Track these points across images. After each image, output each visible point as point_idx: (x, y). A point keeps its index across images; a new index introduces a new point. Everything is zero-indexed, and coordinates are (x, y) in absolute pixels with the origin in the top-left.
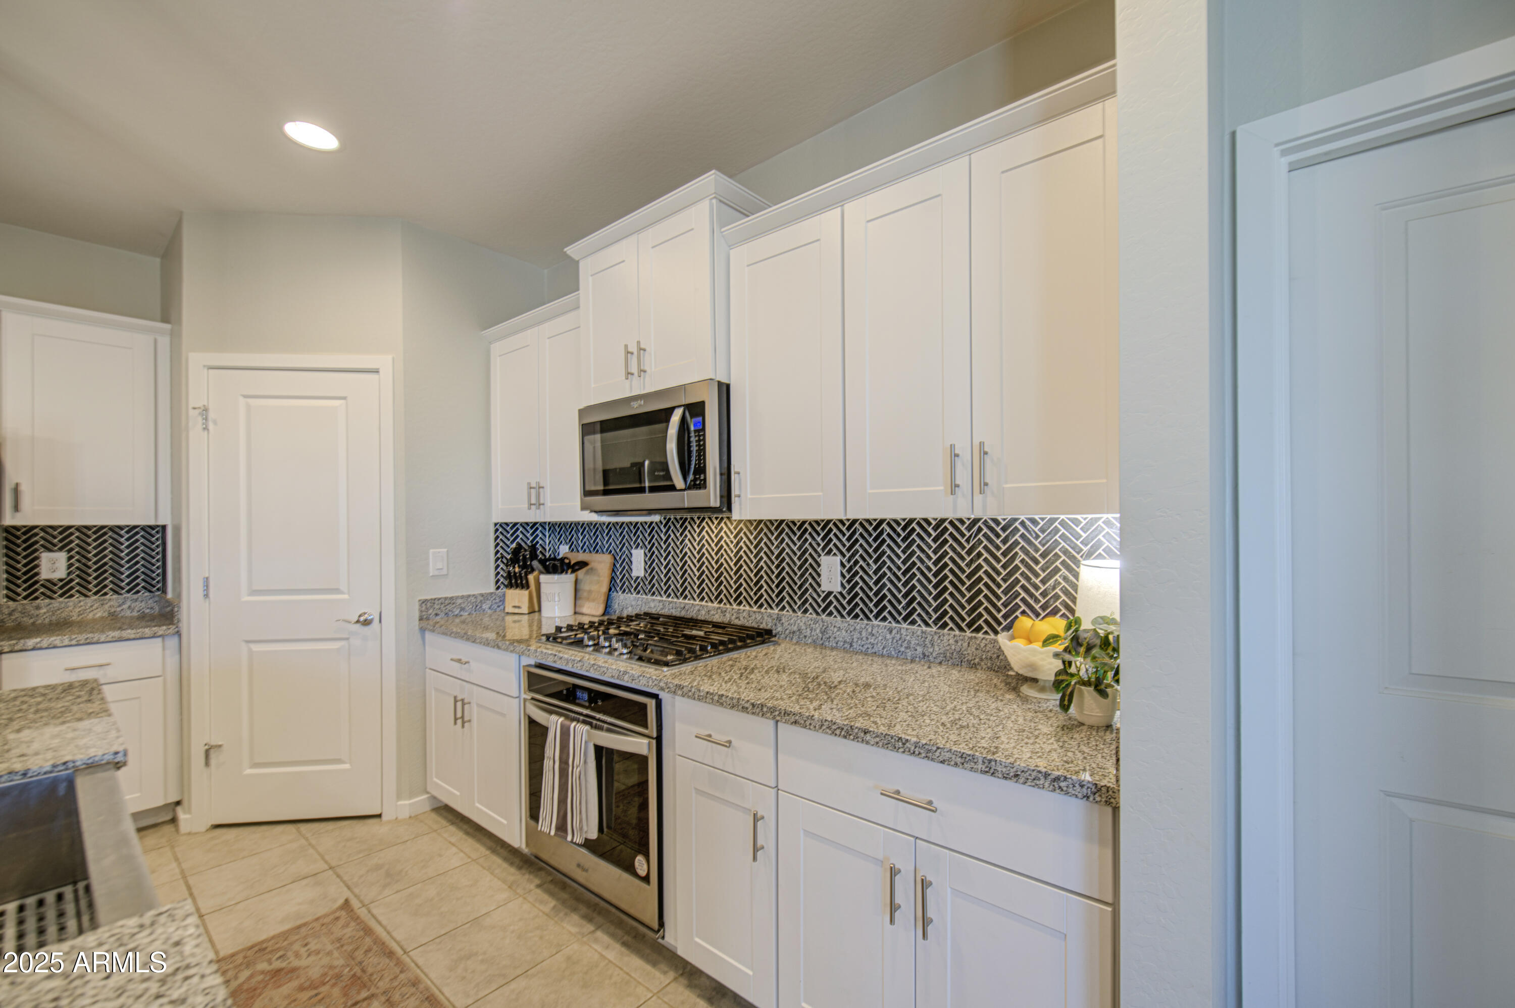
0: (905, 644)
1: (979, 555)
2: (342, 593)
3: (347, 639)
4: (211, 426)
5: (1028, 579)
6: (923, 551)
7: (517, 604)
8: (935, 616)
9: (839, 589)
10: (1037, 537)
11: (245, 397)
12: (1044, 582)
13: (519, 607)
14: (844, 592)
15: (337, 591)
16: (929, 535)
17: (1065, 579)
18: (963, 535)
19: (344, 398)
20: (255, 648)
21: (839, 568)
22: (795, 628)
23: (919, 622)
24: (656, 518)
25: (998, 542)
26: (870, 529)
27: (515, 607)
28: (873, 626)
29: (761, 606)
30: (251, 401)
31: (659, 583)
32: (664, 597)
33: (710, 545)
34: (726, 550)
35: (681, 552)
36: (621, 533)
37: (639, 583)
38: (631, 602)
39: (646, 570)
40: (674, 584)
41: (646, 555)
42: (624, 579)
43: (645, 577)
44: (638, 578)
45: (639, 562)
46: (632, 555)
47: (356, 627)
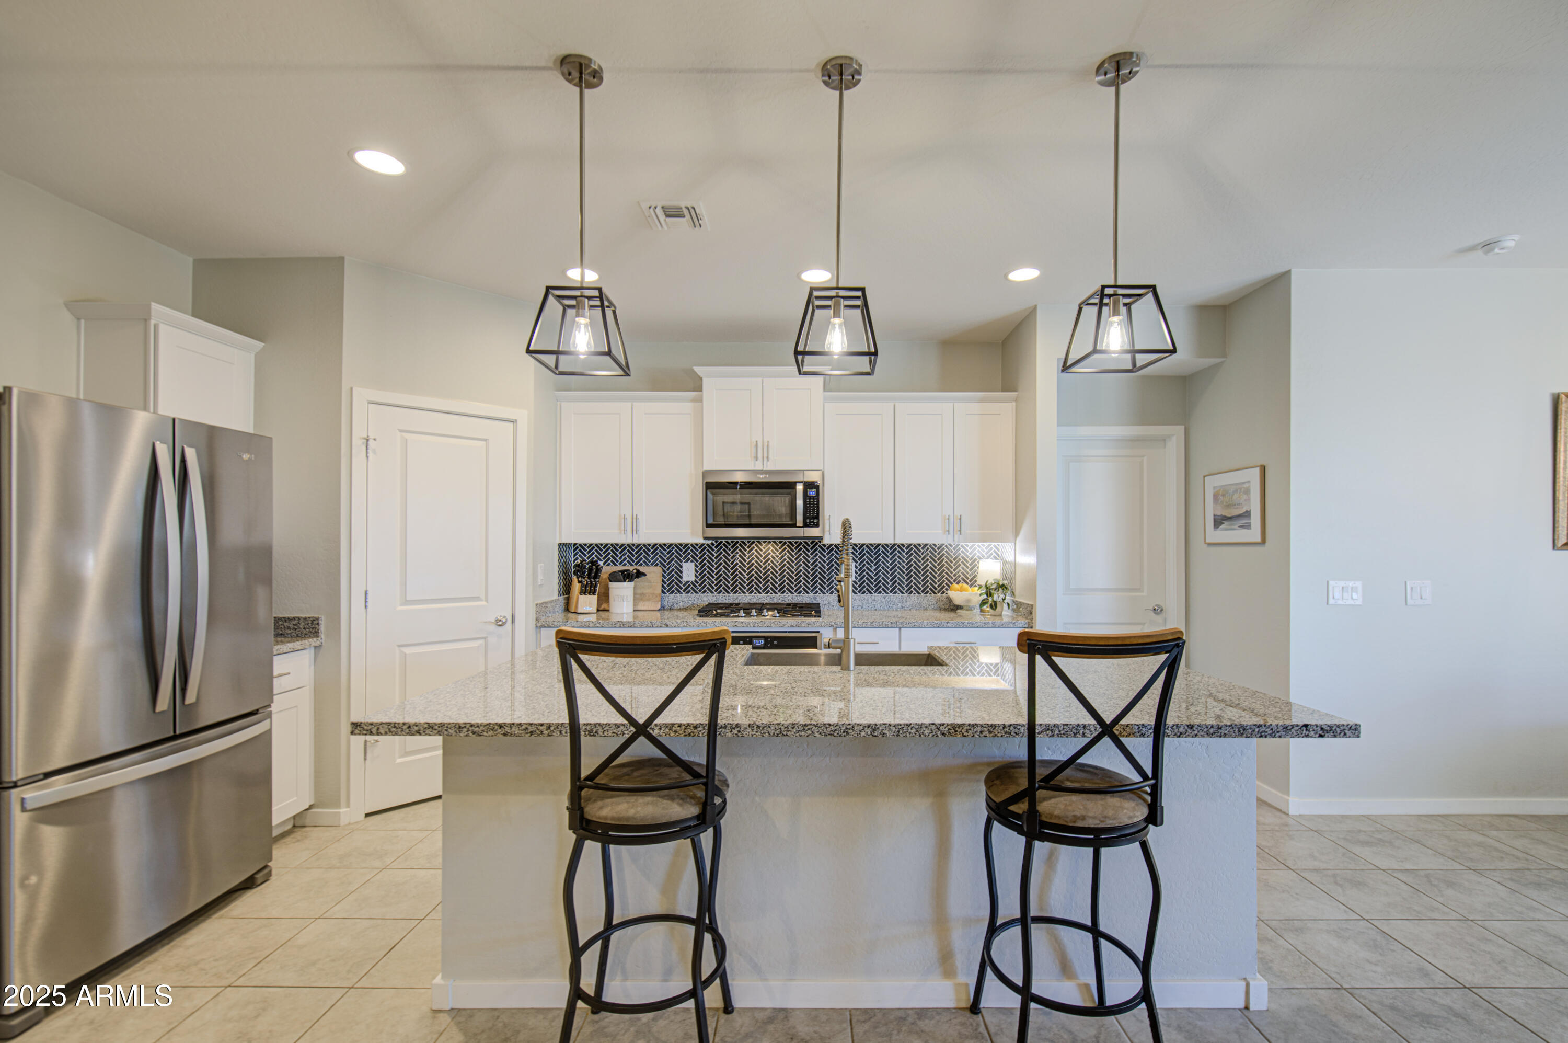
0: (892, 603)
1: (928, 560)
2: (481, 600)
3: (485, 638)
4: (370, 455)
5: (948, 569)
6: (900, 559)
8: (906, 589)
9: (854, 579)
10: (952, 552)
11: (401, 431)
12: (954, 570)
14: (857, 581)
15: (477, 599)
16: (904, 551)
17: (963, 568)
18: (920, 551)
19: (485, 440)
20: (407, 650)
22: (826, 602)
23: (899, 592)
25: (936, 554)
26: (872, 548)
27: (586, 608)
28: (875, 596)
29: (800, 592)
30: (407, 435)
31: (710, 585)
32: (716, 594)
33: (758, 558)
34: (772, 562)
35: (732, 563)
36: (670, 551)
37: (689, 586)
38: (683, 599)
39: (696, 576)
40: (725, 584)
41: (696, 566)
42: (672, 583)
43: (696, 581)
44: (688, 582)
45: (689, 572)
46: (681, 567)
47: (493, 628)
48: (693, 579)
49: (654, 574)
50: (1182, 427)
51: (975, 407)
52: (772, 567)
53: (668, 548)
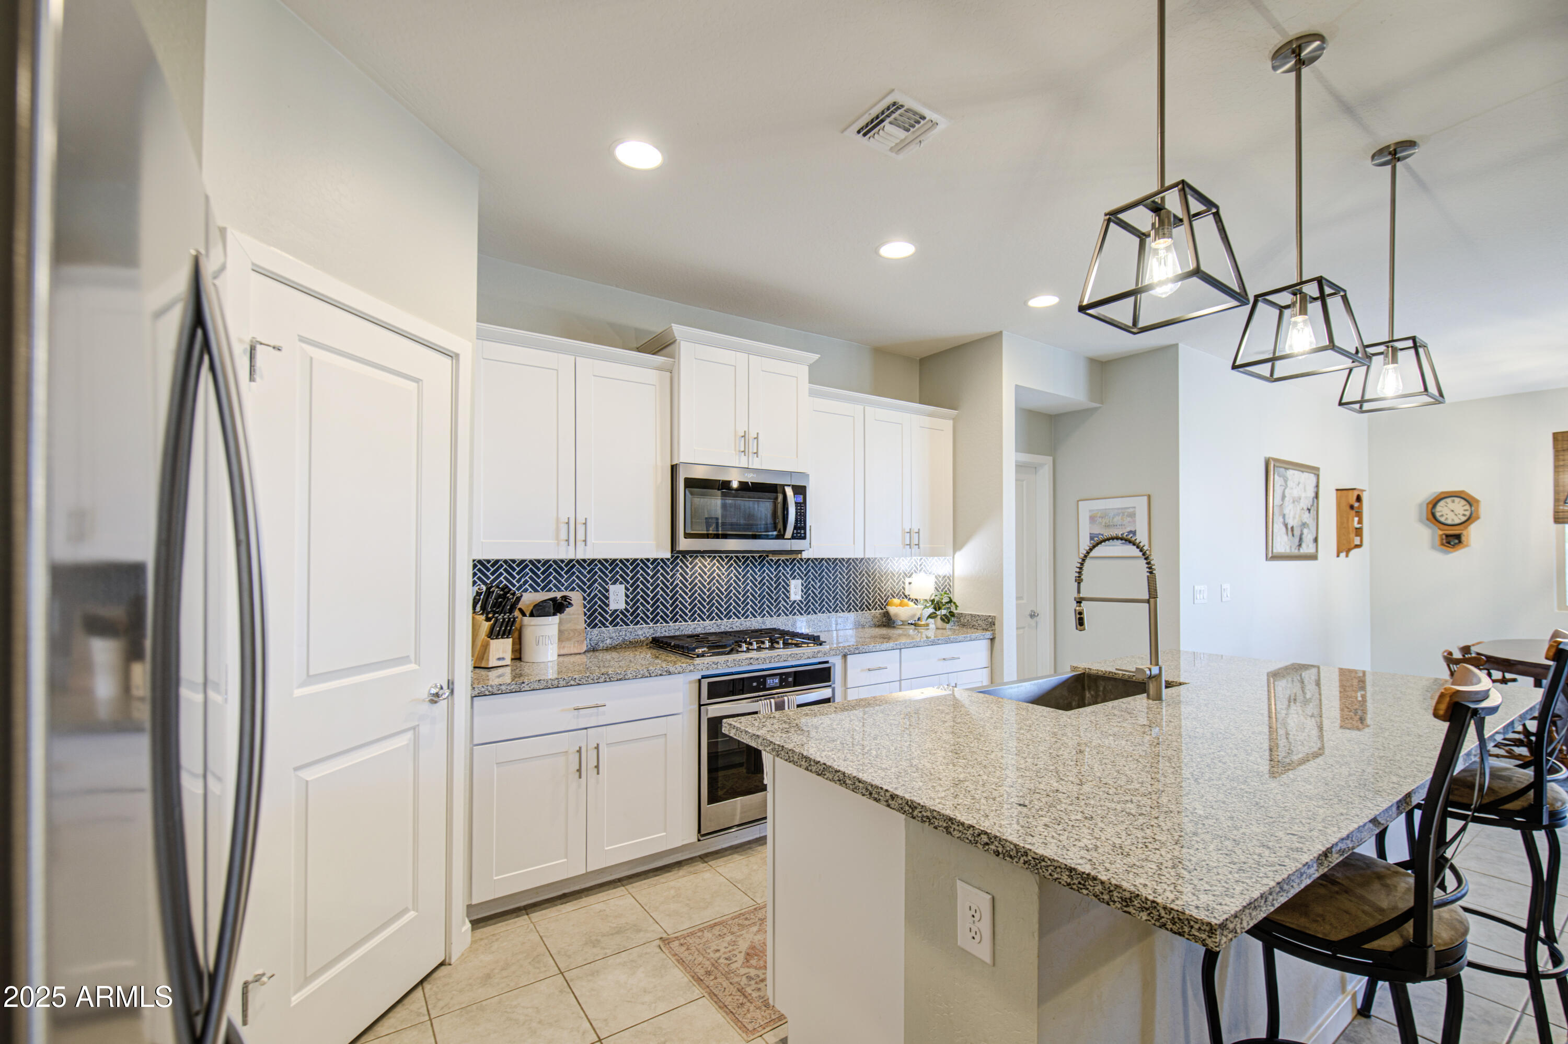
1: (863, 575)
2: (411, 661)
6: (841, 574)
7: (499, 657)
8: (847, 607)
9: (800, 598)
10: (883, 566)
13: (501, 660)
14: (803, 600)
15: (404, 660)
16: (844, 567)
18: (857, 566)
19: (418, 381)
21: (800, 586)
23: (840, 611)
25: (870, 569)
26: (817, 564)
30: (312, 351)
31: (644, 613)
32: (651, 625)
33: (702, 577)
34: (717, 581)
35: (671, 584)
36: (592, 569)
37: (618, 616)
38: (609, 634)
39: (627, 603)
40: (663, 612)
41: (627, 589)
42: (595, 614)
43: (626, 609)
44: (616, 611)
45: (617, 597)
46: (607, 591)
47: (426, 706)
48: (622, 606)
50: (1052, 457)
51: (926, 420)
52: (717, 587)
53: (589, 565)
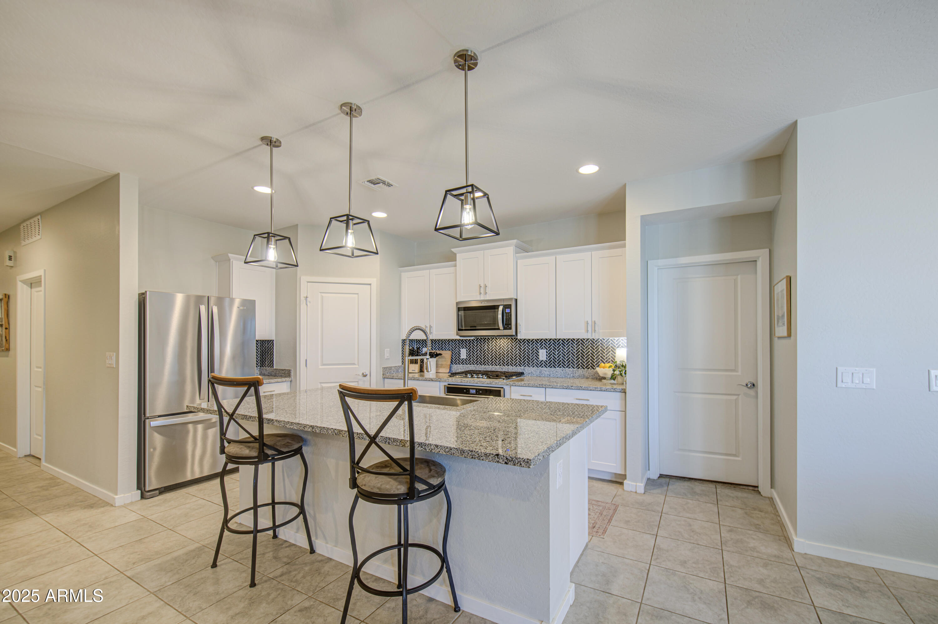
0: (567, 374)
1: (589, 348)
2: (356, 365)
3: (358, 382)
4: (308, 304)
5: (602, 354)
6: (572, 347)
7: (414, 369)
8: (576, 366)
9: (546, 359)
10: (605, 343)
11: (321, 293)
12: (606, 355)
13: (414, 370)
14: (547, 360)
15: (354, 364)
16: (574, 343)
17: (612, 354)
18: (584, 343)
19: (358, 294)
20: (324, 386)
21: (546, 353)
22: (530, 372)
23: (571, 367)
24: (473, 338)
25: (594, 345)
26: (556, 341)
27: (413, 370)
28: (557, 369)
29: (517, 366)
30: (323, 294)
31: (473, 361)
32: (476, 365)
33: (496, 347)
34: (502, 349)
35: (483, 350)
36: (455, 343)
37: (464, 361)
38: (460, 367)
39: (467, 356)
40: (480, 360)
41: (467, 351)
42: (455, 360)
43: (467, 358)
44: (463, 359)
45: (464, 353)
46: (460, 351)
47: (361, 377)
48: (465, 357)
49: (447, 354)
50: (768, 250)
51: (607, 252)
52: (502, 352)
53: (454, 341)
